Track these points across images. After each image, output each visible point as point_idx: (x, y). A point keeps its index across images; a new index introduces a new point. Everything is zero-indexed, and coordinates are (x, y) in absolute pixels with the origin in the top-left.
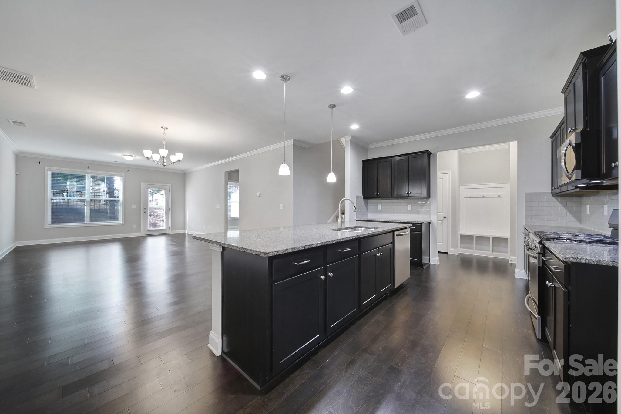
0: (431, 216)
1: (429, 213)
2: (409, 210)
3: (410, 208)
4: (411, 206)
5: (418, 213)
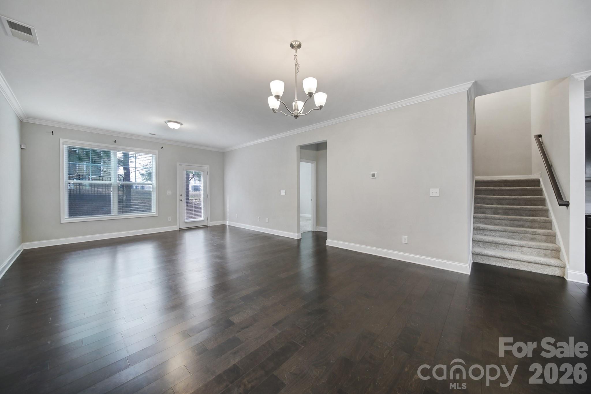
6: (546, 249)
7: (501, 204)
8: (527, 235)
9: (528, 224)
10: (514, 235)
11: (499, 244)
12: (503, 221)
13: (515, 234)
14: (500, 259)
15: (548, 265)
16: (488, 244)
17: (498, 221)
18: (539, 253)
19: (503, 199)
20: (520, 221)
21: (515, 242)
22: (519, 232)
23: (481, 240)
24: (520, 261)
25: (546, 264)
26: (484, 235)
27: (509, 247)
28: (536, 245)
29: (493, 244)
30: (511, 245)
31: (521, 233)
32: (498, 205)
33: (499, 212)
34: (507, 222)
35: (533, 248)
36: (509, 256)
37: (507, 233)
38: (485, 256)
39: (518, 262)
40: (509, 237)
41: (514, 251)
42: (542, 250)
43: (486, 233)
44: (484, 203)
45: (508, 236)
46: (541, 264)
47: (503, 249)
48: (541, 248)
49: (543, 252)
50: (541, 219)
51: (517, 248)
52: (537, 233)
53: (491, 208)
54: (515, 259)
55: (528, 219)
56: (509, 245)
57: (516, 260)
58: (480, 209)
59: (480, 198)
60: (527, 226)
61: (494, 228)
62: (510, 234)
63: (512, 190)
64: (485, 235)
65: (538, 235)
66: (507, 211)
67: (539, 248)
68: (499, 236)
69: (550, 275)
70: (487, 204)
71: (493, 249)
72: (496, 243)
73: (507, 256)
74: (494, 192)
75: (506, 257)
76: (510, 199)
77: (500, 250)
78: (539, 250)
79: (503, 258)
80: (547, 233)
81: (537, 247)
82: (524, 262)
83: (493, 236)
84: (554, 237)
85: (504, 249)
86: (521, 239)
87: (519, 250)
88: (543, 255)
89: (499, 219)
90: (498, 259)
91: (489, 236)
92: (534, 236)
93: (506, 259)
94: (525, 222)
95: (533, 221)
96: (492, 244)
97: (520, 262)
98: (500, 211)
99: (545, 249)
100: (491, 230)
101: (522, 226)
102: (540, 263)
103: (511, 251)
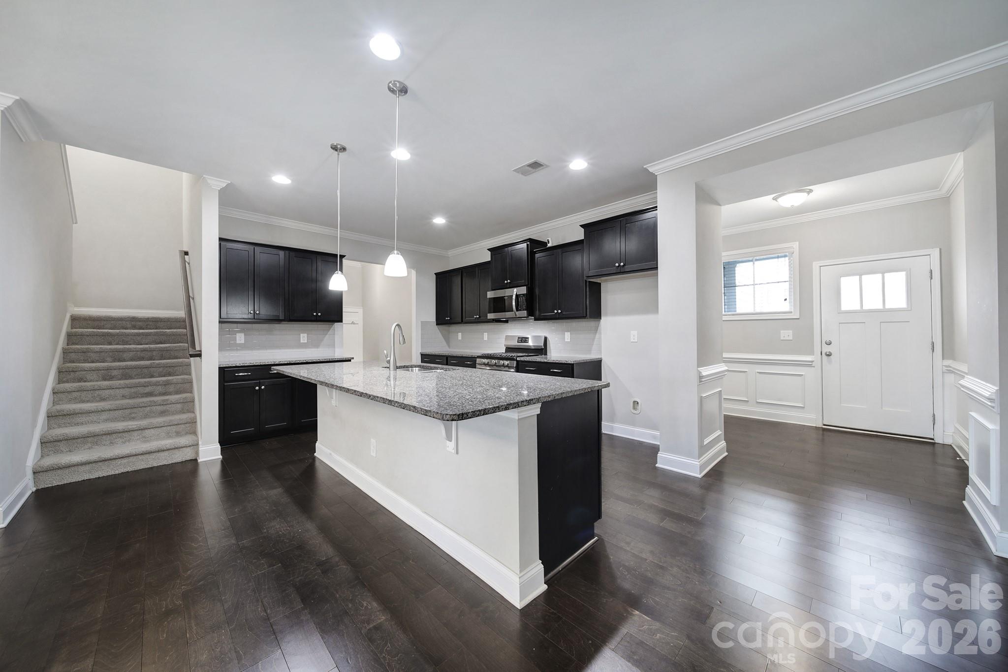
0: (336, 350)
1: (333, 345)
2: (302, 341)
3: (304, 338)
4: (306, 335)
5: (317, 346)
6: (179, 424)
7: (120, 361)
8: (155, 408)
9: (160, 389)
10: (133, 413)
11: (102, 435)
12: (118, 391)
13: (135, 410)
14: (100, 464)
15: (177, 448)
16: (79, 440)
17: (107, 392)
18: (169, 433)
19: (123, 351)
20: (148, 386)
21: (132, 425)
22: (141, 405)
23: (61, 438)
24: (136, 455)
25: (173, 447)
26: (75, 424)
27: (121, 437)
28: (164, 422)
29: (89, 439)
30: (124, 432)
31: (145, 407)
32: (114, 361)
33: (113, 374)
34: (126, 392)
35: (161, 427)
36: (116, 454)
37: (122, 411)
38: (66, 467)
39: (131, 459)
40: (124, 419)
41: (129, 441)
42: (174, 426)
43: (79, 419)
44: (85, 361)
45: (124, 416)
46: (168, 450)
47: (109, 442)
48: (171, 424)
49: (174, 430)
50: (178, 379)
51: (135, 434)
52: (169, 402)
53: (97, 370)
54: (127, 455)
55: (158, 382)
56: (120, 433)
57: (128, 457)
58: (72, 374)
59: (76, 352)
60: (158, 392)
61: (96, 406)
62: (127, 412)
63: (143, 334)
64: (77, 424)
65: (171, 404)
66: (127, 370)
67: (169, 424)
68: (106, 420)
69: (180, 462)
70: (93, 362)
71: (89, 448)
72: (95, 435)
73: (112, 455)
74: (108, 339)
75: (109, 457)
76: (136, 350)
77: (105, 445)
78: (169, 427)
79: (105, 460)
80: (183, 398)
81: (166, 425)
82: (142, 456)
83: (92, 422)
84: (192, 404)
85: (111, 443)
86: (146, 417)
87: (138, 437)
88: (175, 434)
89: (111, 388)
90: (94, 465)
91: (86, 424)
92: (164, 408)
93: (110, 460)
94: (155, 387)
95: (167, 384)
96: (86, 439)
97: (135, 457)
98: (115, 373)
99: (176, 425)
100: (89, 412)
101: (150, 394)
102: (165, 449)
103: (124, 443)
